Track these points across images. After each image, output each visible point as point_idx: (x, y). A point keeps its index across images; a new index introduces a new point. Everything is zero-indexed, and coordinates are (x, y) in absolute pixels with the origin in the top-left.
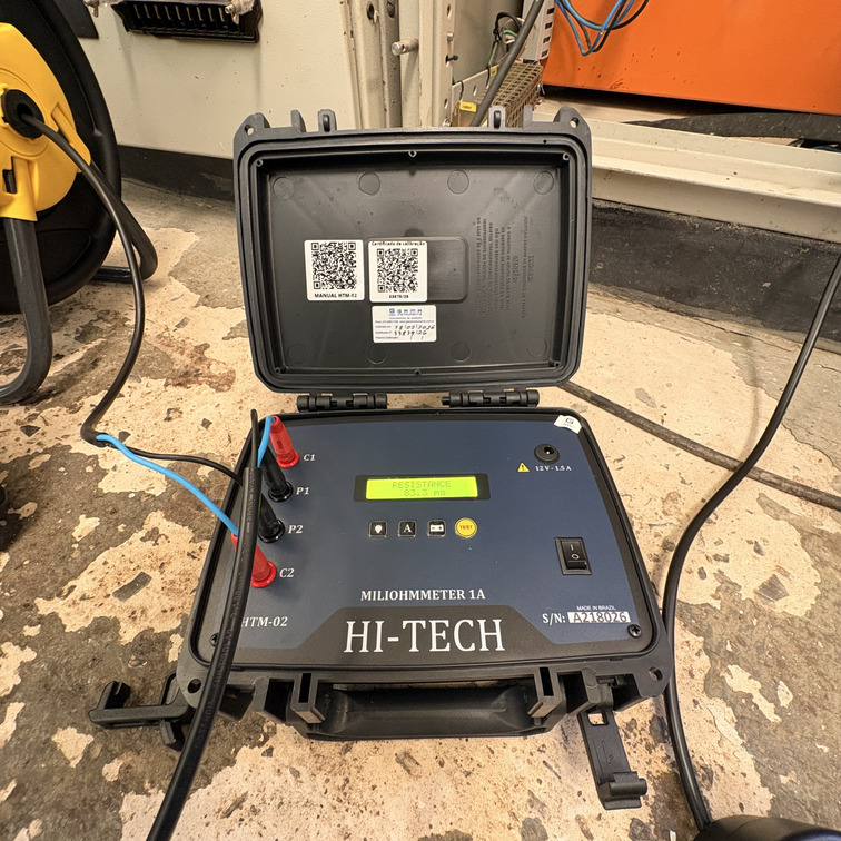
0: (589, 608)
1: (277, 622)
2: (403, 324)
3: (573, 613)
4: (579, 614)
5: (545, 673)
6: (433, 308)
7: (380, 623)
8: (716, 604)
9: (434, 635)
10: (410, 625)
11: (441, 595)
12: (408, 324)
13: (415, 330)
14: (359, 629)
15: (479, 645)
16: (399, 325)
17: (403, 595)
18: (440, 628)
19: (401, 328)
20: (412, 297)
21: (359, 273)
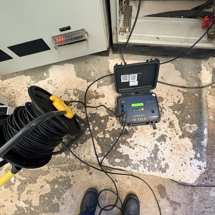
0: (154, 116)
2: (134, 84)
3: (152, 117)
5: (150, 122)
6: (137, 81)
7: (135, 118)
8: (173, 105)
9: (140, 119)
10: (138, 118)
11: (140, 116)
15: (144, 120)
17: (137, 116)
20: (135, 80)
21: (128, 78)
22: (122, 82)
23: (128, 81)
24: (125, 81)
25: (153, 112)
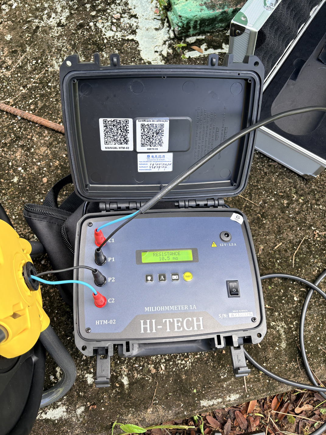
0: (237, 311)
1: (111, 322)
2: (155, 163)
3: (231, 314)
4: (234, 314)
5: (219, 337)
6: (171, 154)
7: (154, 321)
9: (176, 324)
10: (166, 321)
11: (178, 308)
12: (157, 163)
13: (161, 166)
14: (145, 323)
15: (193, 328)
16: (152, 163)
17: (162, 308)
18: (178, 321)
19: (153, 165)
20: (160, 149)
21: (130, 136)
22: (103, 147)
23: (131, 149)
24: (118, 147)
25: (233, 293)
